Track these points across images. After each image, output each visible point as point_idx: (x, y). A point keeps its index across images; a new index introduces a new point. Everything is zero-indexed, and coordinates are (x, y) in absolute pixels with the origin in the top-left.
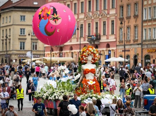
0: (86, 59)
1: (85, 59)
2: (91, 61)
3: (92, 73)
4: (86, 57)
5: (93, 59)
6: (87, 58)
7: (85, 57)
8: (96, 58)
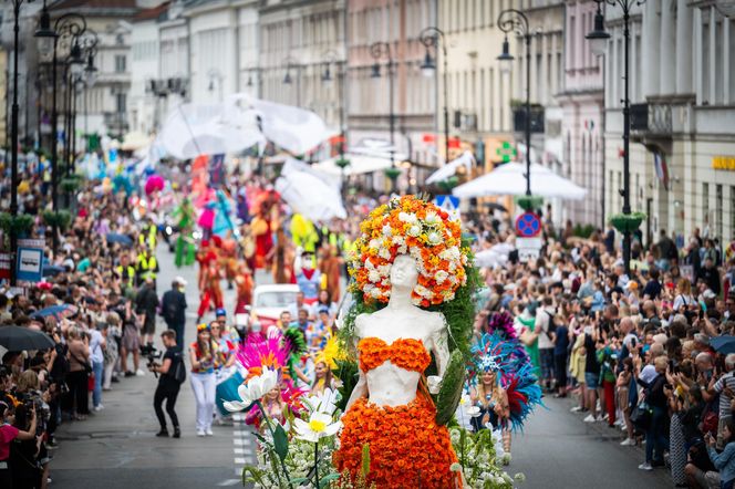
0: (383, 278)
1: (374, 276)
2: (415, 294)
3: (400, 366)
4: (379, 267)
5: (421, 278)
6: (384, 269)
7: (375, 266)
8: (441, 277)
